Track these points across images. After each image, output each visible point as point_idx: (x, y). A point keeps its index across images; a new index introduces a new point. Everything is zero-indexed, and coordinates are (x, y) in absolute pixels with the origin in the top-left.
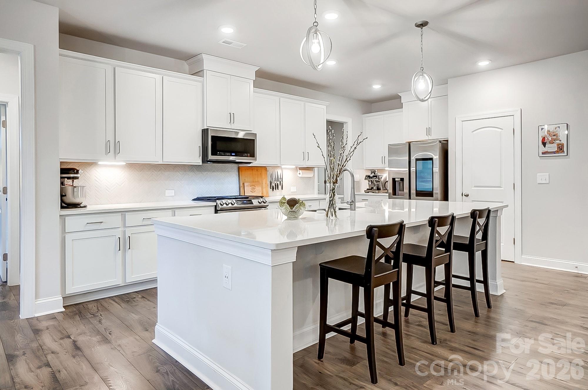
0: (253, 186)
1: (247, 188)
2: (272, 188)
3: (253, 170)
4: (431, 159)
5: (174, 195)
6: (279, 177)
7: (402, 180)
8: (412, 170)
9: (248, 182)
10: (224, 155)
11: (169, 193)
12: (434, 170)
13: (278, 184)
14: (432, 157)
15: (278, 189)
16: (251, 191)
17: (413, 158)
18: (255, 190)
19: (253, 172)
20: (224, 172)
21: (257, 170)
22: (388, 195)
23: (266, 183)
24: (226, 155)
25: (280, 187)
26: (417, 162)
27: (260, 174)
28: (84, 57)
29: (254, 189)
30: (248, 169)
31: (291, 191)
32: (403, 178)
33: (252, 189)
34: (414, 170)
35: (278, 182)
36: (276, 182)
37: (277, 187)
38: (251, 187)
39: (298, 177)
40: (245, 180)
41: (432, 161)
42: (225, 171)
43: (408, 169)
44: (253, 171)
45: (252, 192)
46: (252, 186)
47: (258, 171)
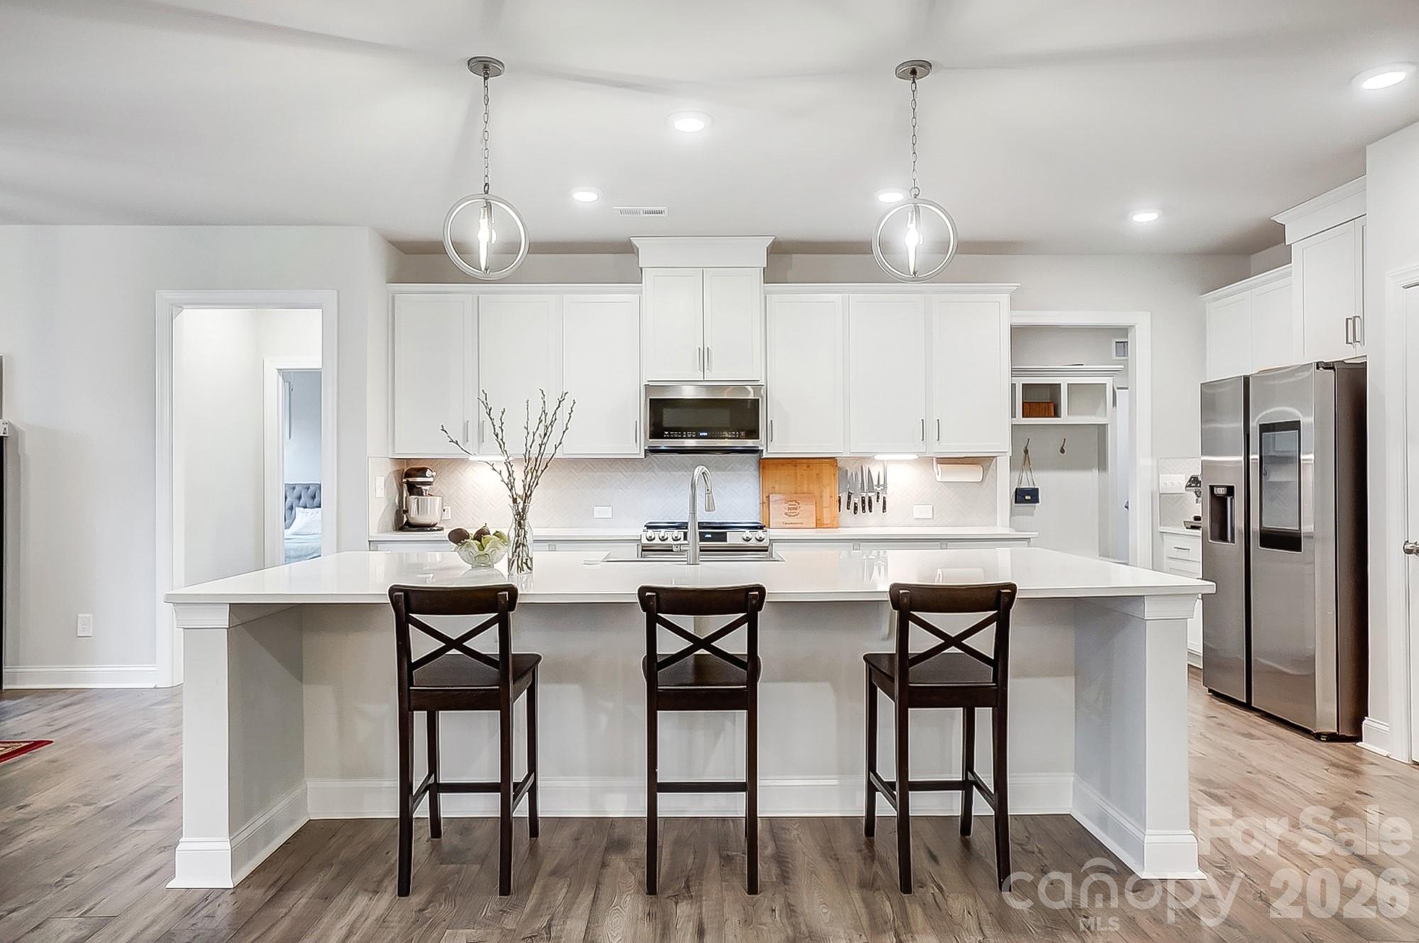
0: (794, 503)
1: (776, 506)
2: (852, 506)
3: (796, 466)
4: (1295, 425)
5: (611, 517)
6: (875, 482)
7: (1230, 490)
8: (1252, 459)
9: (779, 493)
10: (680, 436)
11: (600, 512)
12: (1303, 460)
13: (870, 498)
14: (1298, 420)
15: (871, 511)
16: (786, 514)
17: (1254, 426)
18: (797, 511)
19: (796, 470)
20: (724, 470)
21: (808, 467)
22: (1201, 535)
23: (831, 497)
24: (685, 436)
25: (877, 506)
26: (1264, 434)
27: (817, 474)
28: (427, 290)
29: (796, 509)
30: (783, 465)
31: (915, 516)
32: (1233, 487)
33: (789, 509)
34: (1257, 459)
35: (870, 494)
36: (864, 495)
37: (867, 505)
38: (785, 503)
39: (937, 483)
40: (774, 488)
41: (1297, 431)
42: (726, 468)
43: (1241, 458)
44: (798, 467)
45: (790, 516)
46: (791, 501)
47: (811, 467)
